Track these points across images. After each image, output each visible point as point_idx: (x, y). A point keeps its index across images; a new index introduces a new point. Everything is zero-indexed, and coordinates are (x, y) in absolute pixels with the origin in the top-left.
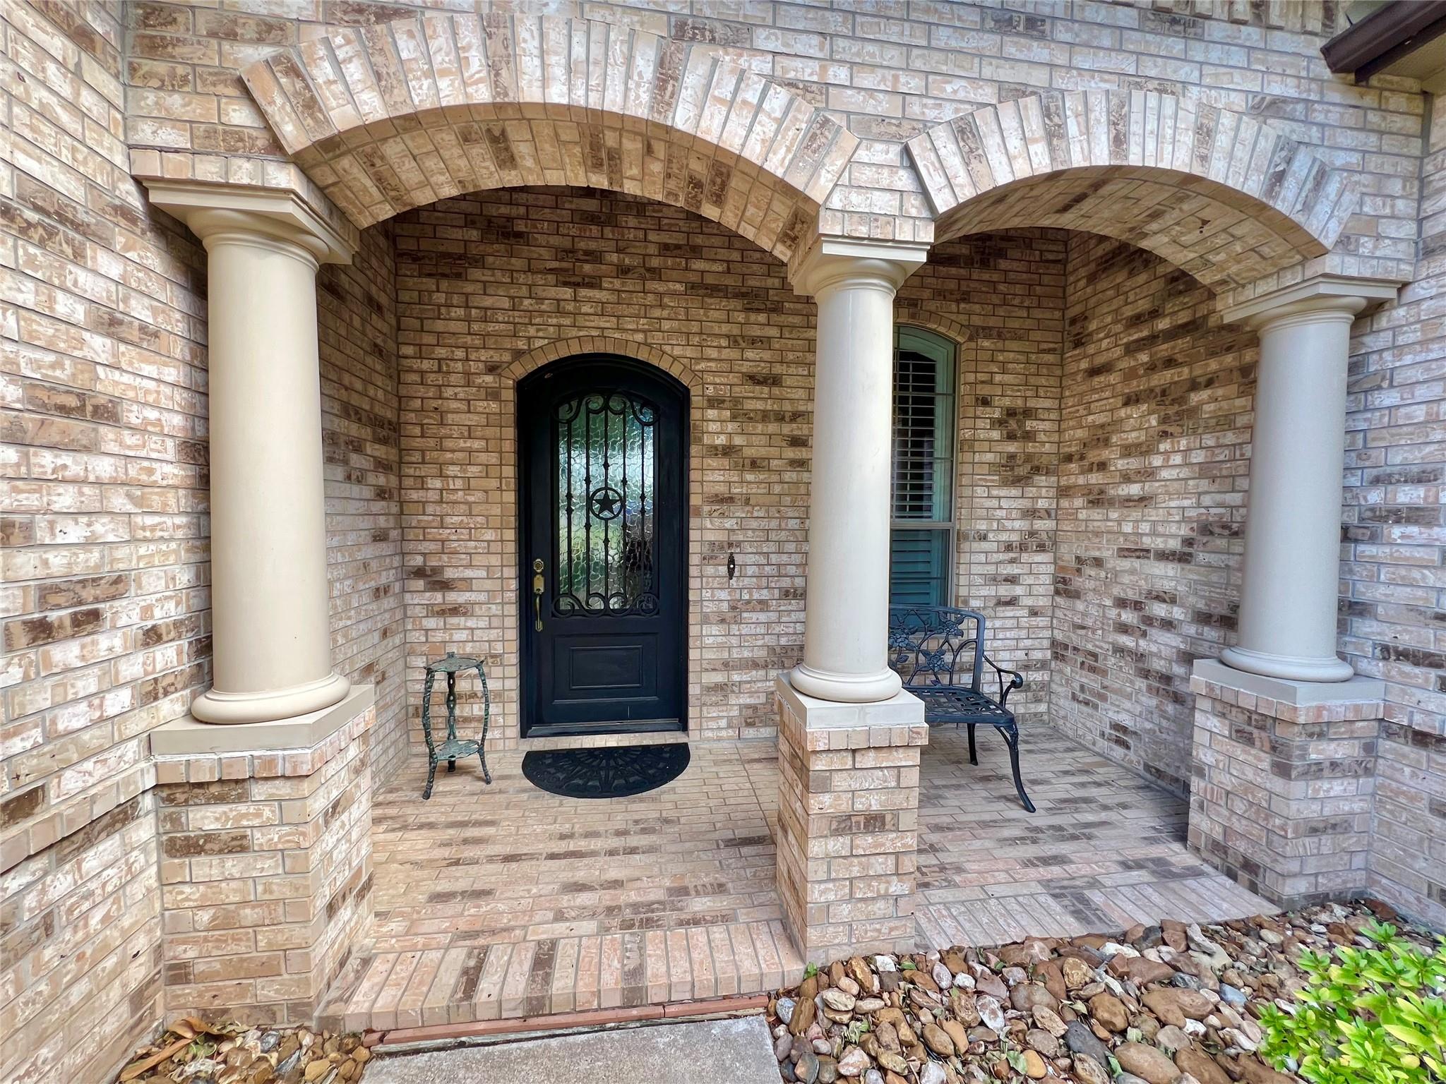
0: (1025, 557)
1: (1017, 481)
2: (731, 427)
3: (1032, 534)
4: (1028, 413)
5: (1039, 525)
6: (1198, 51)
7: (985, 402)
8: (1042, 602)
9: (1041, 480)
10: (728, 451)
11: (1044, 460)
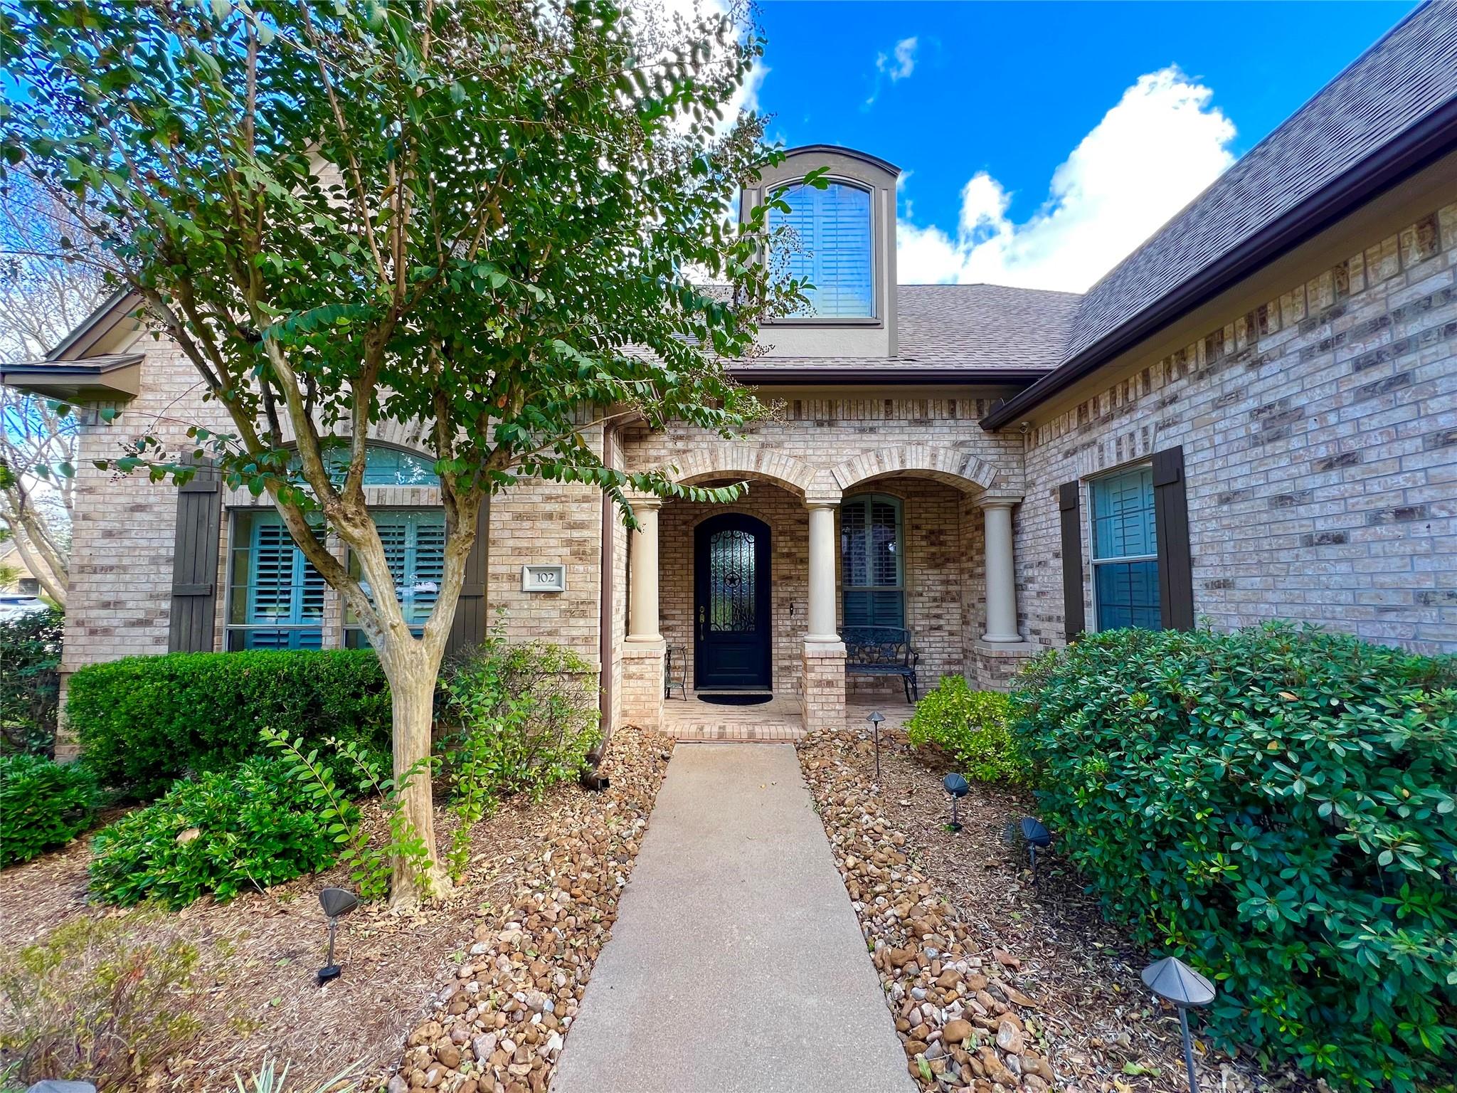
0: (944, 605)
1: (937, 566)
2: (790, 544)
3: (948, 593)
4: (941, 532)
5: (951, 588)
6: (931, 430)
7: (917, 527)
8: (955, 628)
9: (951, 565)
10: (789, 555)
11: (952, 555)
